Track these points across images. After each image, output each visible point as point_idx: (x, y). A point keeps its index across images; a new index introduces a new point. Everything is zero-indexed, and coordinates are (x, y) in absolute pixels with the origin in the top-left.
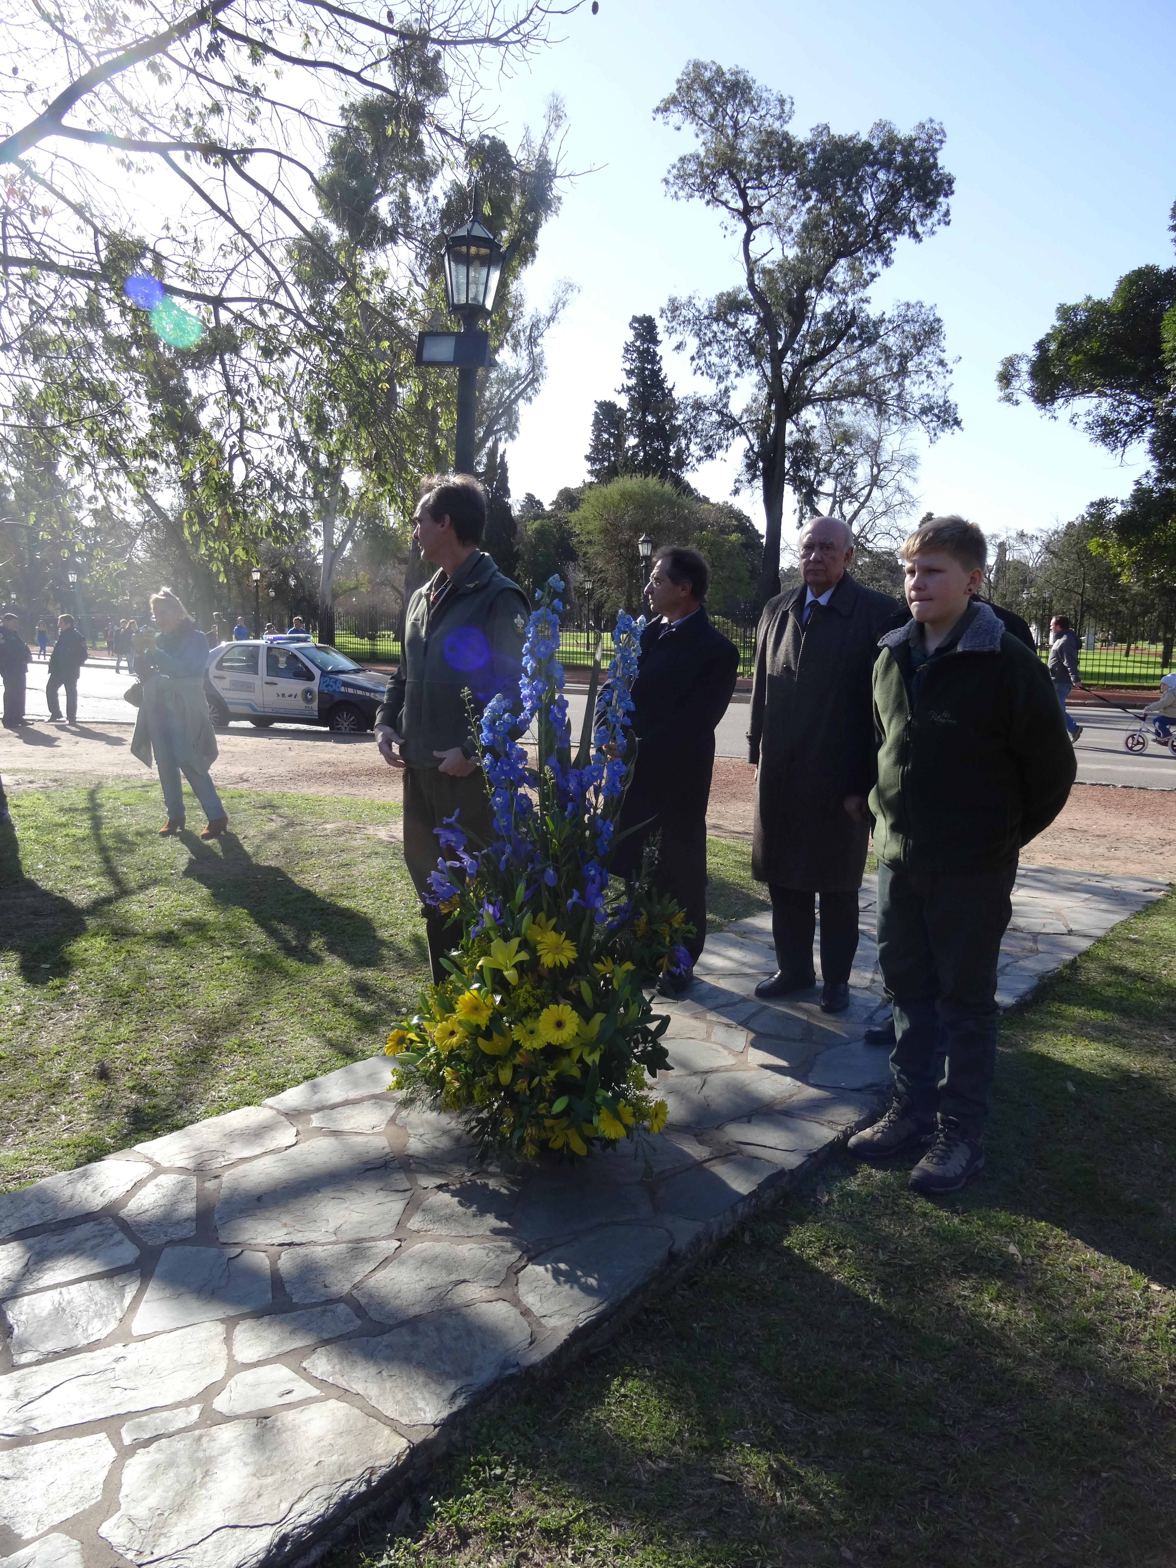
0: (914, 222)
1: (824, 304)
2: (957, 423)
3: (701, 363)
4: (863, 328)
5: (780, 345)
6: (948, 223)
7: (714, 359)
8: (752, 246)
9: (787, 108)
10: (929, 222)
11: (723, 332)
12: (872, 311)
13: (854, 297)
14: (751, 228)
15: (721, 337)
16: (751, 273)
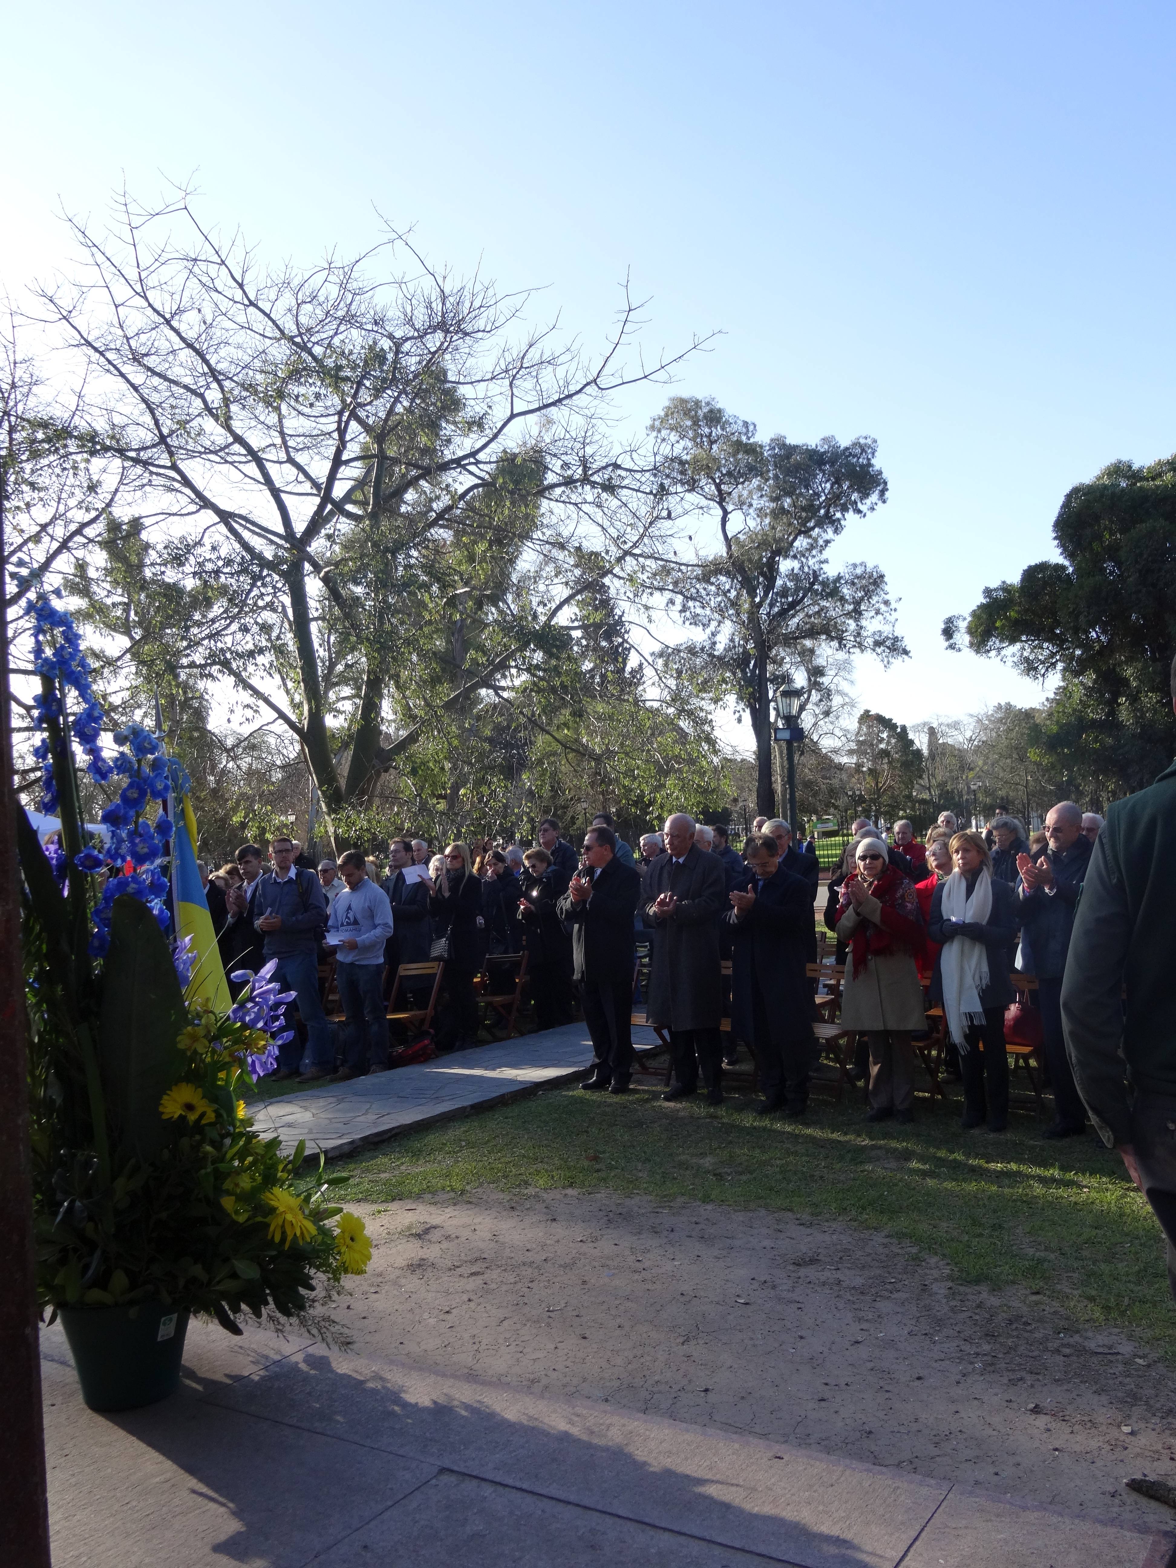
0: (856, 503)
1: (786, 565)
2: (906, 652)
3: (688, 613)
4: (824, 584)
5: (757, 600)
6: (884, 502)
7: (699, 611)
8: (728, 526)
9: (751, 428)
10: (868, 502)
11: (705, 589)
12: (831, 571)
13: (814, 560)
14: (726, 513)
15: (703, 593)
16: (729, 547)
